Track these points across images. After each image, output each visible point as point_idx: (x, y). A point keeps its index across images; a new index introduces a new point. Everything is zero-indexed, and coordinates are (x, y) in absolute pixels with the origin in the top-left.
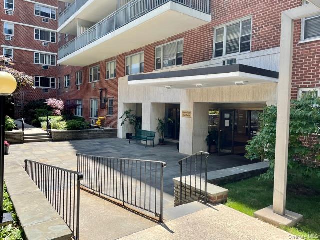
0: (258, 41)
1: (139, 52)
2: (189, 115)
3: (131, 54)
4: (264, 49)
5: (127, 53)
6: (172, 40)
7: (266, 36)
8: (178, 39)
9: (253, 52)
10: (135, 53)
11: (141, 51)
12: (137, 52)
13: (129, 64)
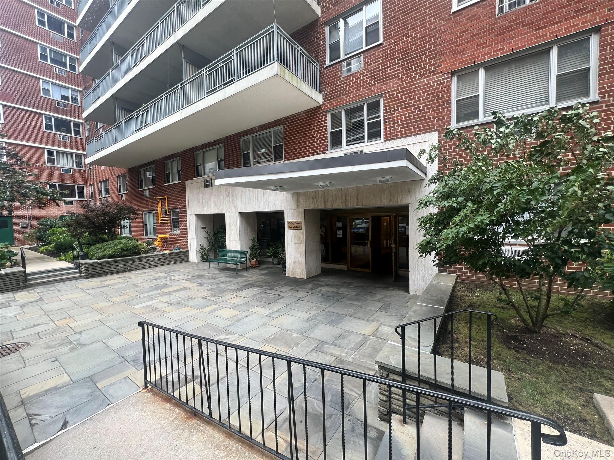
0: (392, 127)
1: (215, 145)
2: (298, 225)
3: (203, 148)
4: (402, 137)
5: (197, 147)
6: (266, 129)
7: (404, 121)
8: (274, 126)
9: (385, 141)
10: (209, 147)
11: (218, 144)
12: (212, 146)
13: (200, 161)
